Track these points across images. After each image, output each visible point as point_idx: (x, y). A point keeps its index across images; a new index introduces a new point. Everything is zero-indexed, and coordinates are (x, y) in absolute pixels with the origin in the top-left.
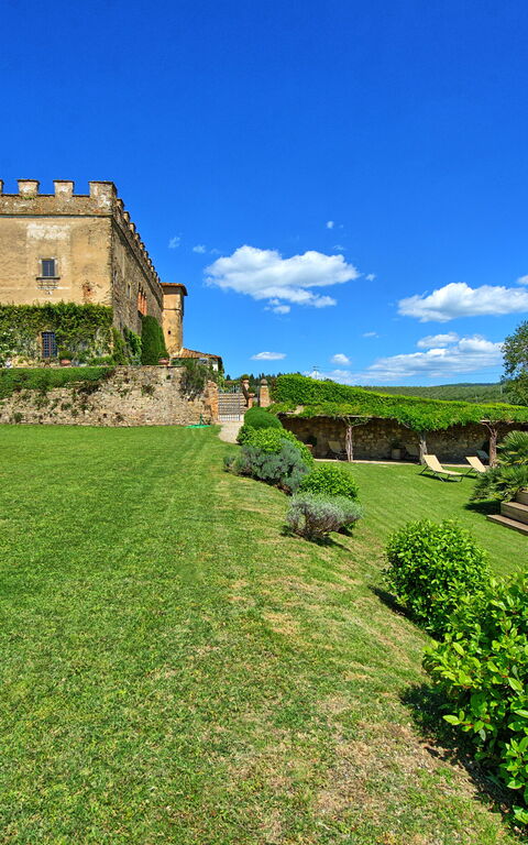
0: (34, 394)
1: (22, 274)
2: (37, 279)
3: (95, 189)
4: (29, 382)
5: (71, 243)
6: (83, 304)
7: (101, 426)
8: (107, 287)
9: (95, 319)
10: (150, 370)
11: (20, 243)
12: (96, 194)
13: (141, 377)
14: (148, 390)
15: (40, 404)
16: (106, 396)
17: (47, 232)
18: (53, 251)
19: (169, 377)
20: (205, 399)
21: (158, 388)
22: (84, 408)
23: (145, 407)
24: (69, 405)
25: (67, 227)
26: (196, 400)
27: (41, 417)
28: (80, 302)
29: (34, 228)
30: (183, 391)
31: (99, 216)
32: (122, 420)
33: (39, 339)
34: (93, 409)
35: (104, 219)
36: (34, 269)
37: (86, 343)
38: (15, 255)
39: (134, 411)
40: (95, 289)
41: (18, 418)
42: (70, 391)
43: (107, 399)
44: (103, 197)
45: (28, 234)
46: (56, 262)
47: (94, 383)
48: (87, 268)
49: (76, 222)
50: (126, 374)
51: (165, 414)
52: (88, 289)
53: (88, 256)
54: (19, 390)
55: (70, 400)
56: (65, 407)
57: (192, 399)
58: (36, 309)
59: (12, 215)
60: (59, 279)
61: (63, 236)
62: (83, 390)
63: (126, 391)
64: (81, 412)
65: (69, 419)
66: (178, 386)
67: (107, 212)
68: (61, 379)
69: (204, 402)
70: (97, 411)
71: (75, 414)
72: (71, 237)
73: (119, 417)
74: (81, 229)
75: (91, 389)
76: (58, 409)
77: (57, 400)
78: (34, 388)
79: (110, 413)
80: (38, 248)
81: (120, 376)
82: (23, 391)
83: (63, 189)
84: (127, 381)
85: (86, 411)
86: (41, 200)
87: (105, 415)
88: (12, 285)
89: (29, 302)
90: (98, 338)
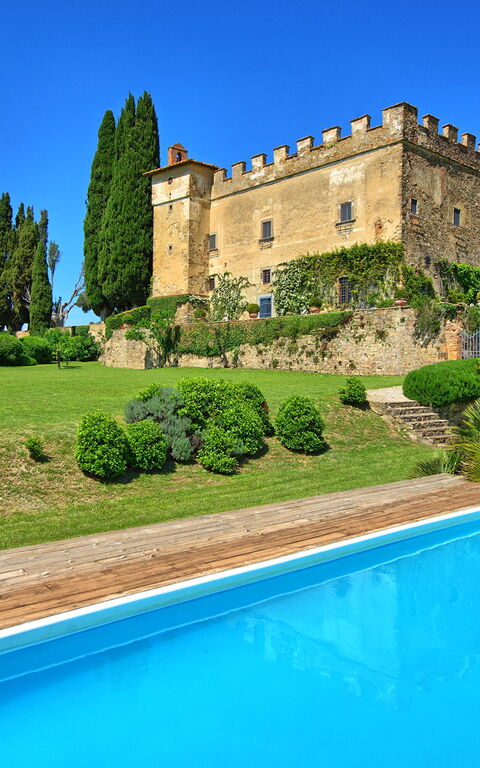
0: (288, 341)
1: (325, 222)
2: (337, 225)
3: (387, 116)
4: (284, 330)
5: (365, 181)
6: (374, 243)
7: (336, 374)
8: (398, 220)
9: (385, 258)
10: (385, 312)
11: (324, 193)
12: (388, 121)
13: (376, 321)
14: (381, 335)
15: (292, 351)
16: (343, 343)
17: (346, 175)
18: (350, 194)
19: (403, 320)
20: (439, 345)
21: (391, 333)
22: (324, 355)
23: (377, 355)
24: (313, 353)
25: (363, 165)
26: (430, 346)
27: (291, 364)
28: (371, 242)
29: (335, 175)
30: (417, 335)
31: (391, 145)
32: (355, 367)
33: (337, 285)
34: (331, 356)
35: (396, 147)
36: (334, 216)
37: (376, 285)
38: (320, 205)
39: (366, 359)
40: (386, 225)
41: (275, 364)
42: (314, 339)
43: (343, 345)
44: (395, 122)
45: (331, 182)
46: (353, 204)
47: (334, 329)
48: (380, 204)
49: (369, 158)
50: (362, 318)
51: (395, 363)
52: (379, 226)
53: (380, 191)
54: (277, 338)
55: (313, 348)
56: (310, 354)
57: (425, 345)
58: (334, 256)
59: (318, 167)
60: (354, 221)
61: (359, 175)
62: (324, 337)
63: (361, 337)
64: (320, 359)
65: (312, 367)
66: (412, 330)
67: (399, 137)
68: (307, 327)
69: (438, 349)
70: (334, 358)
71: (316, 361)
72: (366, 176)
73: (352, 365)
74: (373, 164)
75: (330, 335)
76: (303, 356)
77: (304, 347)
78: (288, 336)
79: (344, 360)
80: (338, 195)
81: (357, 321)
82: (281, 338)
83: (359, 126)
84: (362, 326)
85: (326, 359)
86: (339, 145)
87: (340, 362)
88: (318, 235)
89: (330, 249)
90: (388, 278)
